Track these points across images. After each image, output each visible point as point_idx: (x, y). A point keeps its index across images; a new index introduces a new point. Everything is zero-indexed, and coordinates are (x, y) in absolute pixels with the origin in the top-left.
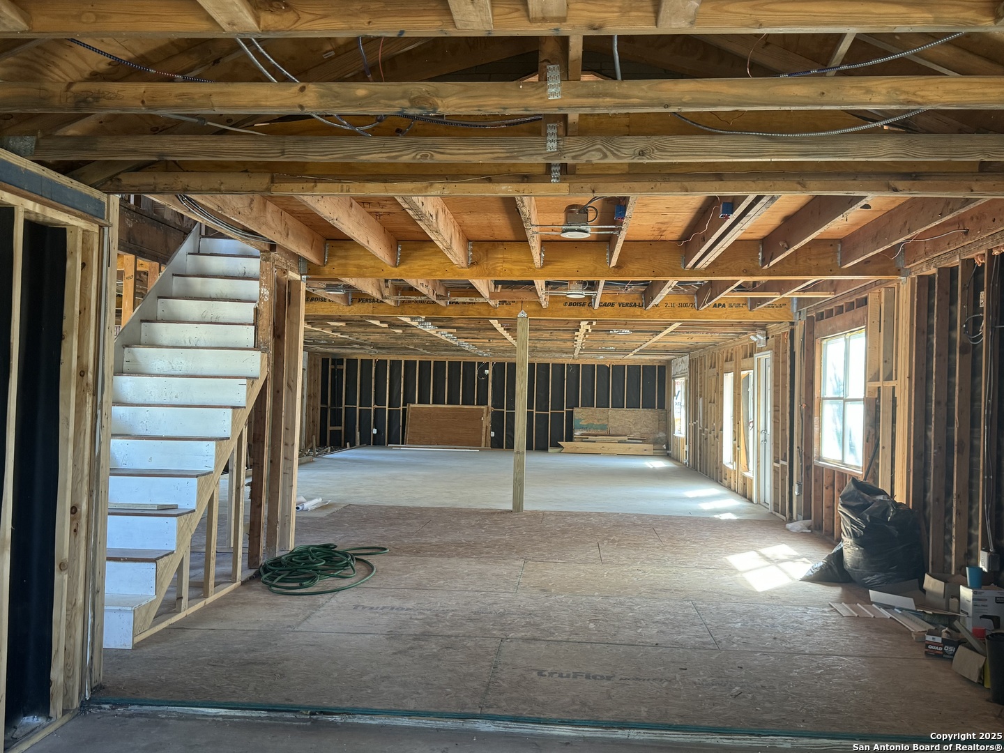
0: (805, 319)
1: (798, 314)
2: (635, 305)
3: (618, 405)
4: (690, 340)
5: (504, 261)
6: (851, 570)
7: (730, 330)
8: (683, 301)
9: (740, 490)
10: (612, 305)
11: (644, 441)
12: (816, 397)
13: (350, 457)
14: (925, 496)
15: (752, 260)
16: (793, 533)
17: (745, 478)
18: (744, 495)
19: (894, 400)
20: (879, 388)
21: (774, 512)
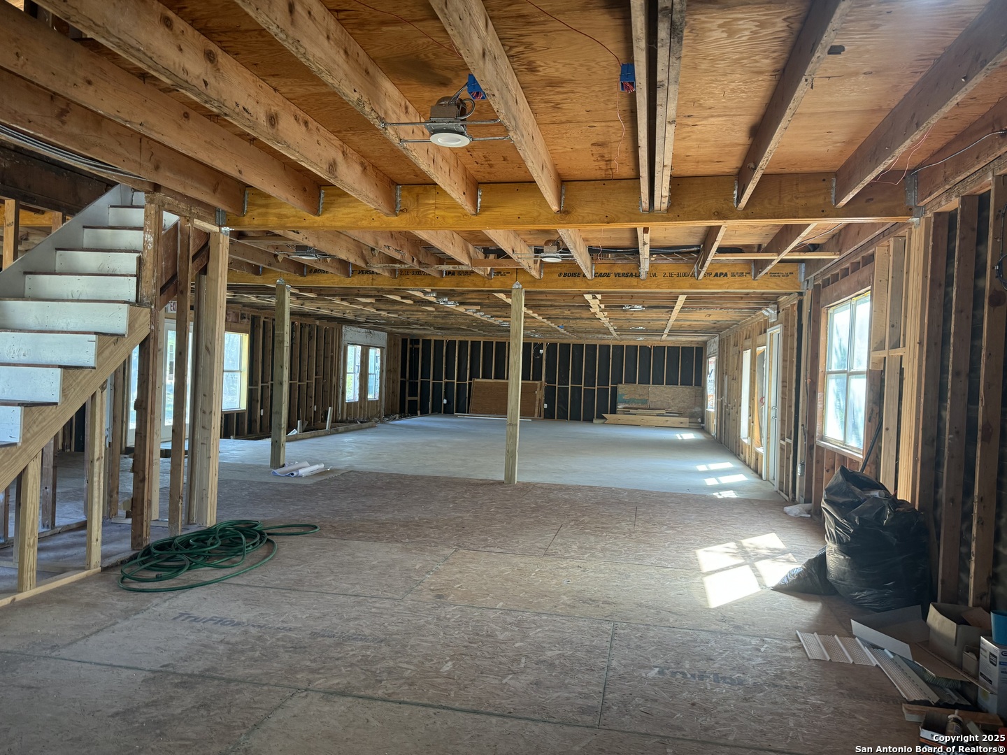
0: (812, 288)
1: (806, 283)
2: (632, 275)
3: (658, 382)
4: (708, 318)
5: (436, 207)
6: (835, 582)
7: (742, 304)
8: (683, 271)
9: (753, 466)
10: (608, 275)
11: (681, 415)
12: (820, 370)
13: (425, 424)
14: (936, 492)
15: (725, 200)
16: (791, 518)
17: (757, 454)
18: (756, 471)
19: (902, 370)
20: (885, 358)
21: (779, 491)
